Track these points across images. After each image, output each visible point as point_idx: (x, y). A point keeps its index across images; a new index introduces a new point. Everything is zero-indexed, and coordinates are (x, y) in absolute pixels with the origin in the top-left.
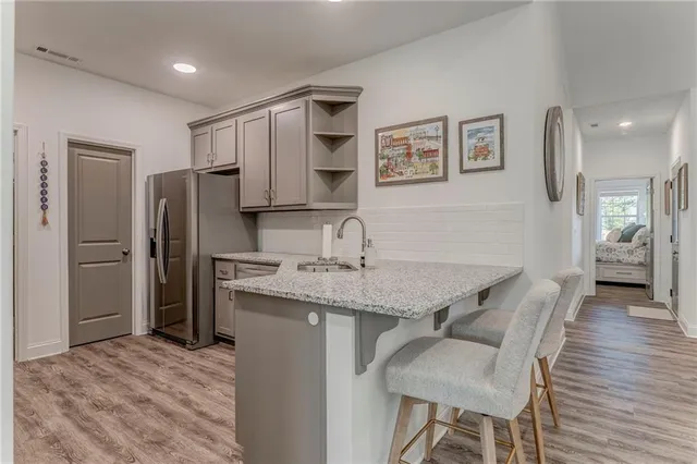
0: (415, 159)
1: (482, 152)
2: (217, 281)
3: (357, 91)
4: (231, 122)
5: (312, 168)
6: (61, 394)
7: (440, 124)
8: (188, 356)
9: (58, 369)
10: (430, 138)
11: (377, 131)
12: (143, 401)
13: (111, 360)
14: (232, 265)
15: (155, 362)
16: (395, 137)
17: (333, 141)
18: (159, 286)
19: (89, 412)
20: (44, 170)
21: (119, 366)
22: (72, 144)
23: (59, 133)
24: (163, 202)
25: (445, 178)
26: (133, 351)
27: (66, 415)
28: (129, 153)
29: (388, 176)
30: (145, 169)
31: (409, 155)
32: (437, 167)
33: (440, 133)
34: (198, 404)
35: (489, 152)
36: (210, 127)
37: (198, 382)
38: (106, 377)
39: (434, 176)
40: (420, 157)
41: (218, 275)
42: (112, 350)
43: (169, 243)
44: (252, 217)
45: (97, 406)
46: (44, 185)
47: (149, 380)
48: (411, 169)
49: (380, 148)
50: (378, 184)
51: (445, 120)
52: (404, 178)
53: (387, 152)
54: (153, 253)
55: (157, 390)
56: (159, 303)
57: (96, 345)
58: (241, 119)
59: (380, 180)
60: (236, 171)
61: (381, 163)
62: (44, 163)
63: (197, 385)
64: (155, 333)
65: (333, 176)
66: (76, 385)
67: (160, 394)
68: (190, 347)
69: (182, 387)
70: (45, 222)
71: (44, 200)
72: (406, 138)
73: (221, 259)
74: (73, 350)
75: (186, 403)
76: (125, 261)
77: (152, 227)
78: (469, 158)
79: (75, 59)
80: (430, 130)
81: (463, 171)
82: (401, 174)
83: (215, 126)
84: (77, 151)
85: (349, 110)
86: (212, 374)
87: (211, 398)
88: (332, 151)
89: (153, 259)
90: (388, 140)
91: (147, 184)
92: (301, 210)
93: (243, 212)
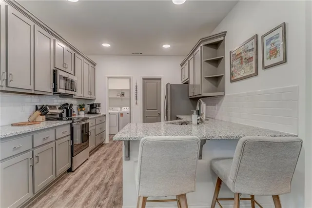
0: (244, 64)
1: (274, 52)
3: (224, 34)
4: (187, 62)
5: (203, 77)
7: (254, 40)
10: (250, 50)
11: (230, 53)
16: (237, 54)
20: (136, 88)
22: (144, 79)
25: (256, 74)
28: (160, 79)
29: (235, 76)
31: (242, 63)
32: (253, 67)
33: (254, 46)
35: (277, 52)
39: (251, 73)
40: (246, 63)
48: (242, 70)
49: (232, 61)
50: (231, 81)
51: (254, 36)
52: (239, 77)
53: (234, 63)
58: (189, 60)
59: (232, 79)
60: (188, 82)
61: (232, 69)
62: (136, 86)
65: (217, 79)
70: (136, 104)
71: (136, 97)
72: (241, 53)
76: (159, 116)
78: (267, 58)
80: (249, 45)
81: (265, 68)
82: (239, 74)
83: (185, 64)
84: (146, 81)
88: (217, 67)
90: (234, 56)
93: (190, 99)
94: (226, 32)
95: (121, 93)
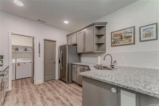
0: (124, 39)
1: (148, 35)
2: (73, 69)
3: (106, 23)
4: (75, 34)
5: (95, 43)
6: (41, 94)
7: (133, 29)
8: (67, 86)
9: (41, 87)
10: (128, 33)
11: (112, 33)
12: (58, 98)
13: (51, 85)
14: (76, 66)
15: (60, 87)
16: (117, 34)
17: (99, 36)
18: (61, 69)
19: (46, 100)
20: (39, 45)
21: (53, 87)
22: (45, 40)
23: (42, 38)
24: (62, 51)
25: (134, 43)
26: (56, 83)
27: (41, 101)
28: (55, 42)
29: (115, 44)
30: (58, 45)
31: (122, 38)
32: (131, 41)
33: (133, 31)
34: (70, 101)
35: (151, 35)
36: (71, 36)
37: (69, 94)
38: (50, 90)
39: (130, 43)
40: (125, 38)
41: (73, 67)
42: (52, 83)
43: (62, 60)
44: (80, 55)
45: (48, 99)
46: (39, 48)
47: (59, 92)
48: (122, 42)
49: (112, 37)
50: (112, 46)
51: (134, 27)
53: (115, 38)
54: (60, 63)
55: (61, 95)
56: (61, 73)
57: (49, 81)
58: (78, 33)
59: (112, 45)
60: (76, 45)
61: (113, 41)
62: (39, 44)
63: (69, 95)
64: (60, 79)
65: (99, 45)
66: (44, 92)
67: (61, 96)
68: (67, 83)
69: (66, 95)
70: (39, 56)
71: (39, 51)
72: (121, 33)
73: (73, 64)
74: (44, 82)
75: (67, 100)
76: (54, 64)
77: (59, 57)
78: (143, 37)
79: (45, 22)
80: (129, 31)
81: (141, 41)
82: (119, 43)
83: (72, 35)
85: (104, 28)
86: (72, 91)
87: (73, 99)
88: (99, 39)
89: (59, 64)
90: (115, 35)
91: (59, 48)
92: (92, 53)
93: (78, 54)
94: (107, 23)
95: (15, 48)
